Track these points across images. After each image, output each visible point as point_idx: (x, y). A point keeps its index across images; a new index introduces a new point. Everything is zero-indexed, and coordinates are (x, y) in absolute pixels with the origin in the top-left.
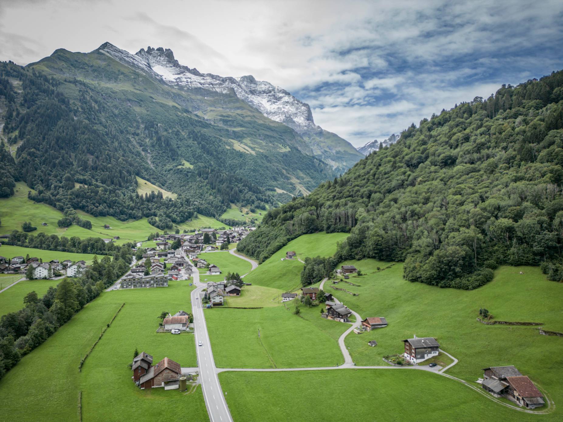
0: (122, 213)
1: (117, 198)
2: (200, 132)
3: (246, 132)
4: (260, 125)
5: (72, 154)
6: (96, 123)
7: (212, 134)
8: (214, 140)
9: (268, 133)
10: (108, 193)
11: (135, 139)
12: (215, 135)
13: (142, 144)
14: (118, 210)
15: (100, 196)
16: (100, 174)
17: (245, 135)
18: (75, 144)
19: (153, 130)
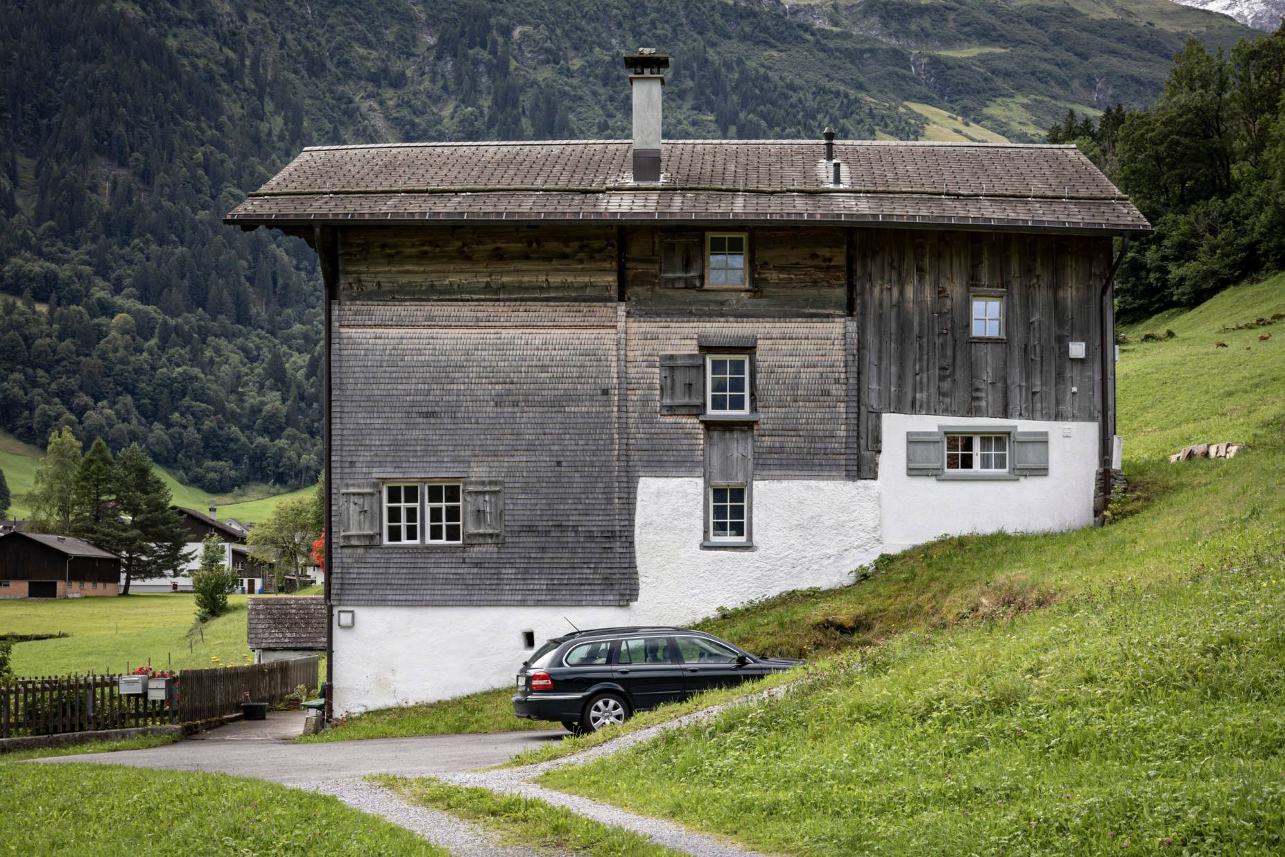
0: (215, 447)
1: (197, 371)
2: (740, 62)
3: (1010, 67)
4: (1101, 28)
5: (22, 160)
6: (181, 21)
7: (810, 75)
8: (811, 103)
9: (1139, 70)
10: (153, 342)
11: (382, 103)
12: (824, 82)
13: (413, 125)
14: (191, 434)
15: (103, 356)
16: (139, 256)
17: (999, 82)
18: (43, 112)
19: (484, 55)
